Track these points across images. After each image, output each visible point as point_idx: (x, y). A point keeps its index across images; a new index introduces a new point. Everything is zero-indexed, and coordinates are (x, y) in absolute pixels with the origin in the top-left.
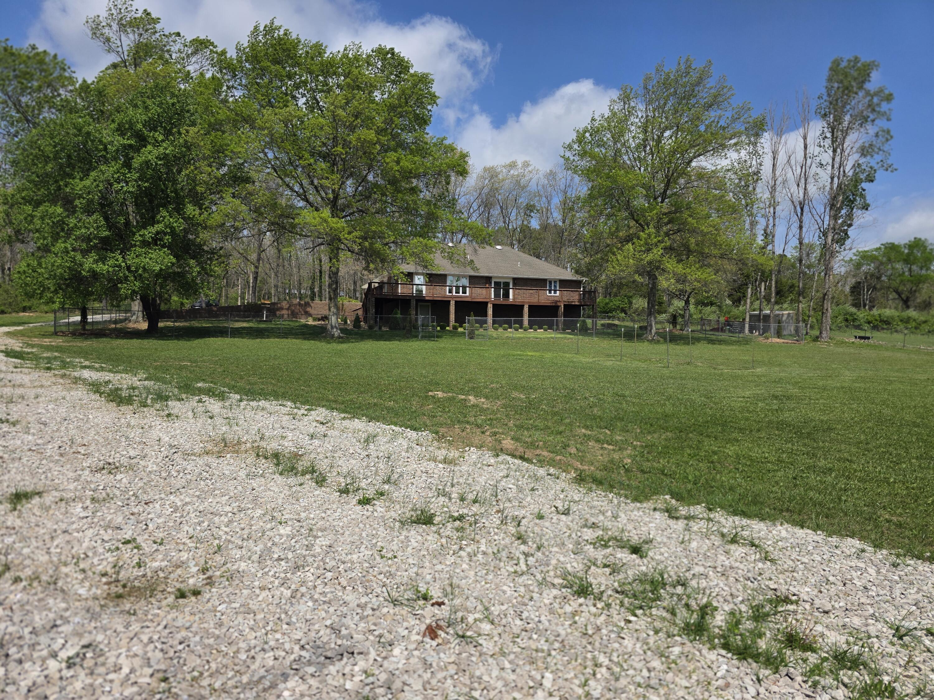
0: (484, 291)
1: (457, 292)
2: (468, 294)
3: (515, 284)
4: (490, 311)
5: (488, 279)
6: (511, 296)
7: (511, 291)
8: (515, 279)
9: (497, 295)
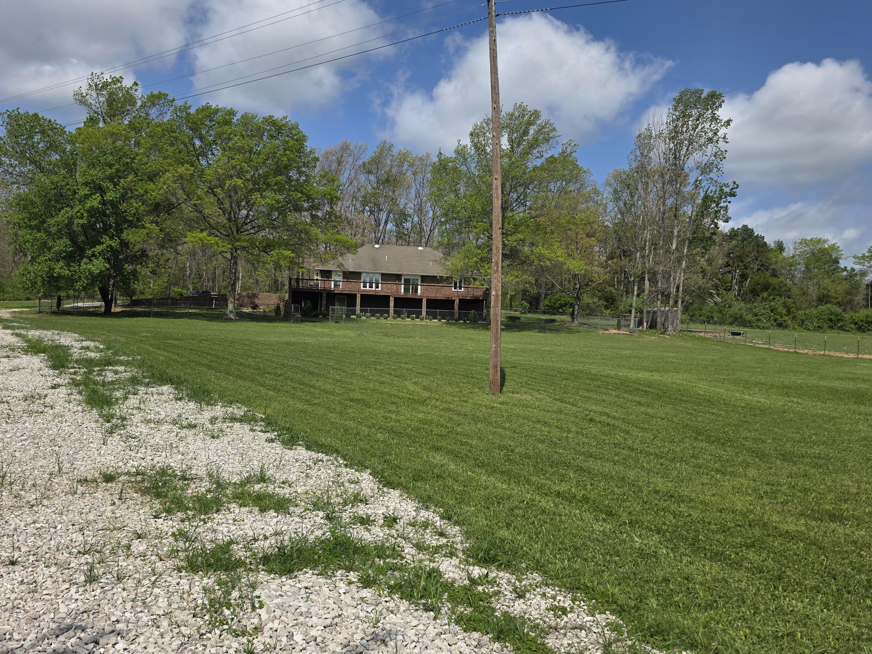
0: (394, 287)
1: (371, 287)
2: (380, 289)
3: (422, 281)
4: (392, 304)
5: (398, 277)
6: (419, 292)
7: (419, 287)
8: (422, 277)
9: (406, 290)
